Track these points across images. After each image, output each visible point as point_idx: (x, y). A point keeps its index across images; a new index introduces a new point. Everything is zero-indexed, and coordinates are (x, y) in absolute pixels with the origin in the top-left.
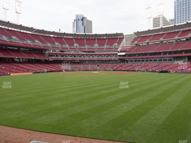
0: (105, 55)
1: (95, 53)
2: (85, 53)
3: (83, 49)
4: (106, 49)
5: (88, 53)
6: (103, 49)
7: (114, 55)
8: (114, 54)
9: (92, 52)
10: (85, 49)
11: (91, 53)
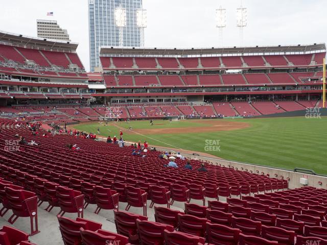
0: (59, 87)
1: (40, 82)
2: (18, 80)
3: (6, 68)
4: (60, 74)
5: (23, 81)
6: (54, 73)
7: (78, 89)
8: (78, 85)
9: (33, 79)
10: (13, 69)
11: (30, 82)
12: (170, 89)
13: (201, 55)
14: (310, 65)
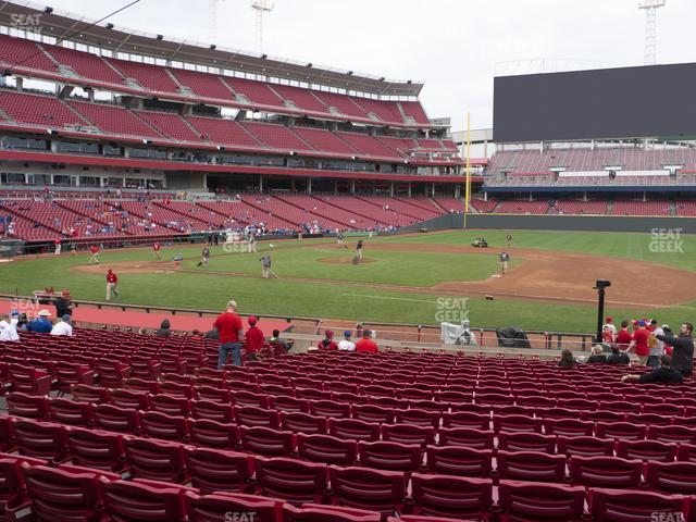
12: (121, 146)
13: (168, 60)
14: (407, 125)
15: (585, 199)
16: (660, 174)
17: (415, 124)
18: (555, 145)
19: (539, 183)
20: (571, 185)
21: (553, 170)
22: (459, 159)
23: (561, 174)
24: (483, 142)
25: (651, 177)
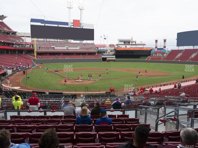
14: (5, 30)
15: (62, 55)
16: (77, 49)
17: (8, 30)
18: (48, 40)
19: (51, 50)
20: (59, 51)
21: (52, 47)
22: (26, 43)
23: (55, 48)
24: (24, 37)
25: (76, 49)
